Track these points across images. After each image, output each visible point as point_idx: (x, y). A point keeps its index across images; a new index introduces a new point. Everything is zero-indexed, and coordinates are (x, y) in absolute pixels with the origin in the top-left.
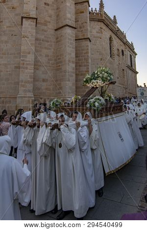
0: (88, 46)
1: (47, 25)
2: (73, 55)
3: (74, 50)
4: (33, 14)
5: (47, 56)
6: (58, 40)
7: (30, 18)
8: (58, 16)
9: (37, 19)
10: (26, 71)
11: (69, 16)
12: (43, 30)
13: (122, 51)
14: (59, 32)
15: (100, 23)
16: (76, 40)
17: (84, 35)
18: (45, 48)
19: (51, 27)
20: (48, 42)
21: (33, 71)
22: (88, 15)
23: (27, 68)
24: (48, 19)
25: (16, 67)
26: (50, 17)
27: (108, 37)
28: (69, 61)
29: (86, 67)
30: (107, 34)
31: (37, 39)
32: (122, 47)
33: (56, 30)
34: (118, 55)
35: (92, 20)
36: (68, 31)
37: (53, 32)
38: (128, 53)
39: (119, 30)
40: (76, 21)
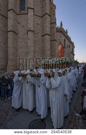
0: (55, 43)
1: (38, 34)
2: (49, 47)
3: (50, 45)
4: (32, 29)
5: (39, 48)
6: (43, 41)
7: (31, 31)
8: (43, 30)
9: (34, 31)
10: (31, 54)
11: (47, 29)
12: (37, 36)
13: (69, 46)
14: (43, 37)
15: (60, 33)
16: (51, 41)
17: (54, 39)
18: (38, 44)
19: (40, 35)
20: (39, 42)
21: (33, 54)
22: (56, 29)
23: (31, 53)
24: (38, 31)
25: (26, 53)
26: (40, 30)
27: (64, 39)
28: (48, 50)
29: (54, 53)
30: (63, 38)
31: (34, 41)
32: (69, 44)
33: (42, 36)
34: (67, 47)
35: (57, 31)
36: (47, 36)
37: (41, 37)
38: (71, 46)
39: (68, 36)
40: (51, 32)
